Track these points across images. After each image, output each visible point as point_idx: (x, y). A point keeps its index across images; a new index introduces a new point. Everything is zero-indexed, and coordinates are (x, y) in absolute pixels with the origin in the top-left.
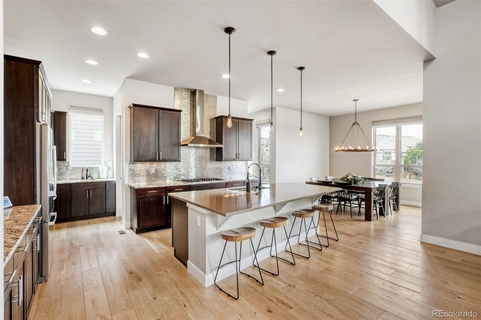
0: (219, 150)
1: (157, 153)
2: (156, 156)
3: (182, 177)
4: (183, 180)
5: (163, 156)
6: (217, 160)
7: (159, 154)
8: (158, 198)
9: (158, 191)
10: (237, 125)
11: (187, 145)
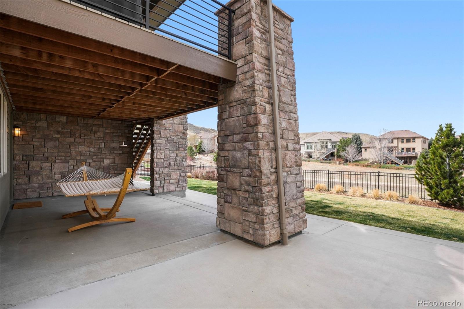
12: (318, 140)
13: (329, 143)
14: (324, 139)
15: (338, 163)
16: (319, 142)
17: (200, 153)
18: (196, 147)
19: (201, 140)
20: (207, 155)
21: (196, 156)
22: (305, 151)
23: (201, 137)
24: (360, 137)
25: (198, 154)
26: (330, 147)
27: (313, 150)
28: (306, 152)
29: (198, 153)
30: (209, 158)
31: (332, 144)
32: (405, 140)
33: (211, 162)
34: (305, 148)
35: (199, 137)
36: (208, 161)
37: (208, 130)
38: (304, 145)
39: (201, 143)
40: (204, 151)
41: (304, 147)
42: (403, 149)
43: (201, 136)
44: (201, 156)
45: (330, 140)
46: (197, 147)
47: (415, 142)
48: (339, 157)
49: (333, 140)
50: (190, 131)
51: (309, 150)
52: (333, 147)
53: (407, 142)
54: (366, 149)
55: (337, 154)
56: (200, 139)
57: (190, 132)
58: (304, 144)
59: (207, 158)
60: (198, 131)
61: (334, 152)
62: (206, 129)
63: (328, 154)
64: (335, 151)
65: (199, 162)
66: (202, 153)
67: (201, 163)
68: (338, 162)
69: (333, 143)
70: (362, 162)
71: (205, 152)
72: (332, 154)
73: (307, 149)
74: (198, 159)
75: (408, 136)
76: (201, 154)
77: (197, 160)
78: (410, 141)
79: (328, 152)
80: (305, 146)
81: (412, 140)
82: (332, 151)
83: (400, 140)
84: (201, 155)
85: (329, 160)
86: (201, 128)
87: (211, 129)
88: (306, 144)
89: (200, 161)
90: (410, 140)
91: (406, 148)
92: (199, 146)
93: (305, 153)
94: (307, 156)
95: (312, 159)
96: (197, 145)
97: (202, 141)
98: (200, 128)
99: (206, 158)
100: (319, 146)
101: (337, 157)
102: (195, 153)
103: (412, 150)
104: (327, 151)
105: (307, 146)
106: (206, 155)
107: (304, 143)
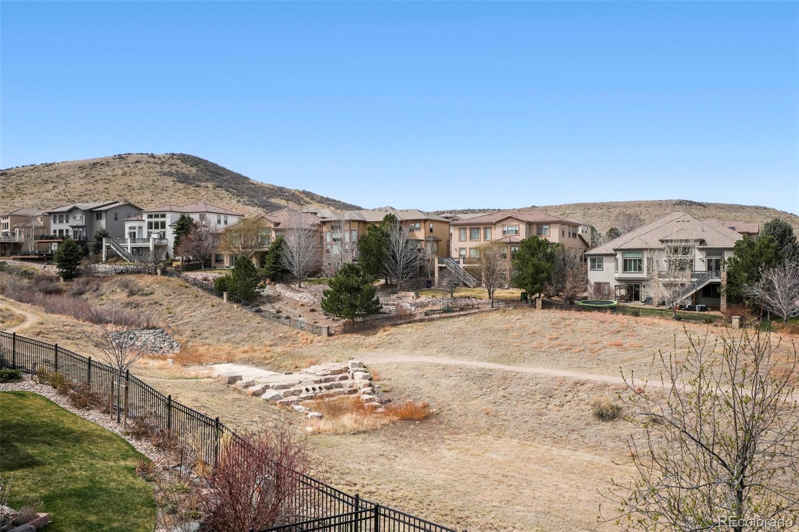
12: (662, 241)
13: (696, 250)
14: (681, 241)
15: (736, 321)
16: (663, 250)
17: (275, 279)
18: (262, 256)
19: (279, 234)
20: (300, 287)
21: (263, 287)
22: (617, 275)
23: (277, 224)
25: (268, 281)
26: (700, 266)
27: (644, 275)
28: (619, 280)
29: (269, 277)
30: (304, 295)
31: (708, 255)
33: (313, 311)
34: (617, 269)
35: (272, 226)
36: (302, 305)
37: (293, 195)
38: (612, 259)
39: (280, 246)
40: (288, 272)
41: (613, 265)
43: (277, 220)
44: (279, 288)
45: (702, 242)
46: (267, 257)
48: (736, 300)
49: (711, 244)
50: (238, 198)
51: (632, 275)
52: (714, 266)
55: (727, 290)
56: (276, 231)
57: (239, 201)
58: (615, 255)
59: (300, 295)
60: (265, 198)
61: (718, 285)
62: (289, 191)
63: (698, 288)
64: (722, 278)
65: (274, 311)
66: (282, 277)
67: (279, 312)
68: (738, 320)
69: (710, 251)
71: (290, 275)
72: (711, 291)
73: (625, 269)
74: (271, 299)
76: (279, 283)
77: (265, 300)
79: (699, 283)
80: (616, 260)
82: (711, 280)
84: (277, 285)
85: (702, 309)
86: (272, 190)
87: (304, 192)
88: (619, 256)
89: (277, 306)
92: (272, 255)
93: (618, 283)
94: (623, 292)
95: (639, 303)
96: (266, 253)
97: (282, 240)
98: (269, 188)
99: (297, 297)
100: (663, 261)
101: (728, 301)
102: (258, 279)
104: (693, 280)
105: (625, 261)
106: (296, 286)
107: (615, 250)
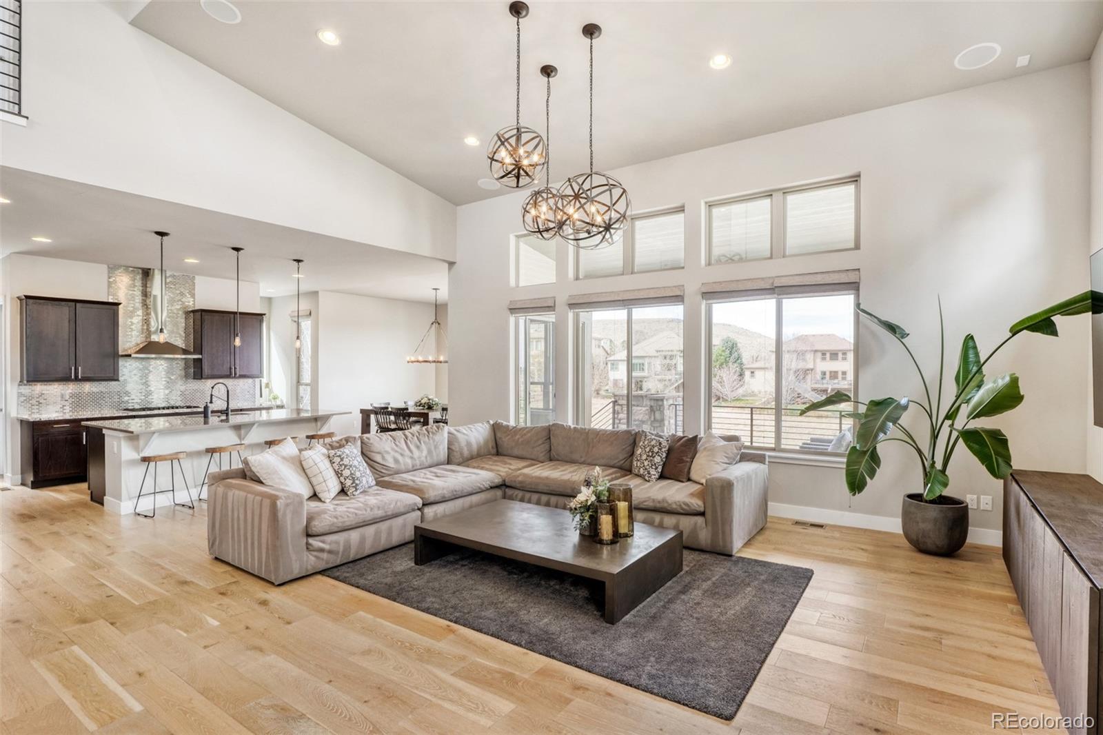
0: (198, 362)
1: (73, 368)
2: (71, 373)
3: (123, 406)
4: (125, 410)
5: (82, 373)
6: (194, 379)
7: (76, 370)
8: (74, 436)
9: (73, 424)
10: (232, 323)
11: (130, 356)
12: (657, 351)
14: (669, 351)
16: (658, 357)
24: (736, 344)
26: (681, 367)
27: (645, 374)
32: (828, 355)
42: (824, 373)
45: (682, 352)
47: (845, 359)
53: (831, 359)
54: (752, 373)
63: (679, 383)
70: (747, 400)
75: (833, 347)
78: (838, 357)
81: (840, 355)
83: (819, 355)
90: (837, 354)
91: (831, 372)
95: (642, 392)
100: (657, 365)
103: (840, 375)
104: (676, 377)
